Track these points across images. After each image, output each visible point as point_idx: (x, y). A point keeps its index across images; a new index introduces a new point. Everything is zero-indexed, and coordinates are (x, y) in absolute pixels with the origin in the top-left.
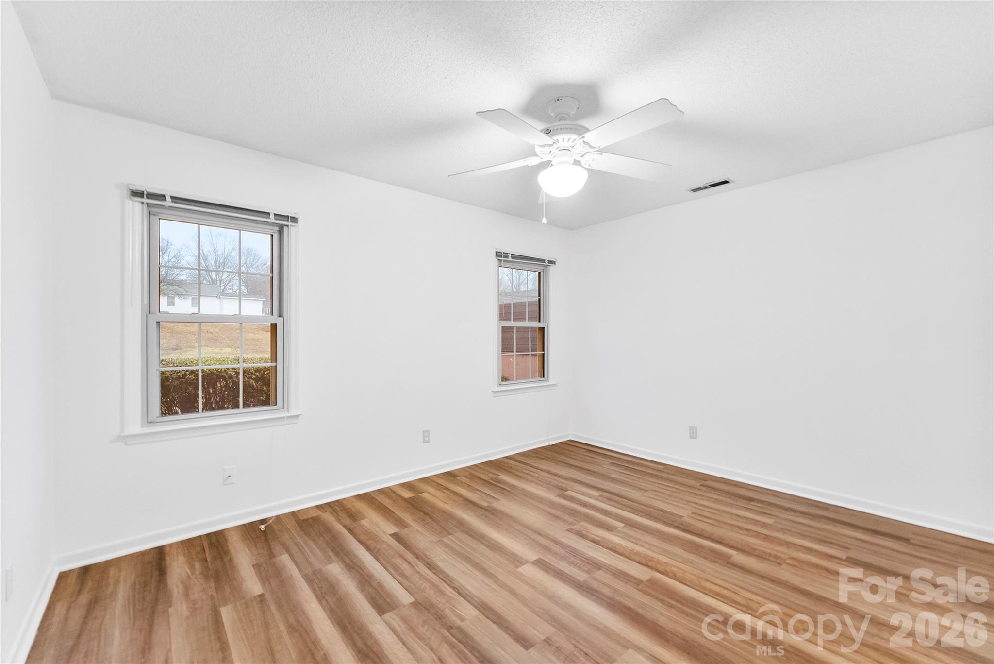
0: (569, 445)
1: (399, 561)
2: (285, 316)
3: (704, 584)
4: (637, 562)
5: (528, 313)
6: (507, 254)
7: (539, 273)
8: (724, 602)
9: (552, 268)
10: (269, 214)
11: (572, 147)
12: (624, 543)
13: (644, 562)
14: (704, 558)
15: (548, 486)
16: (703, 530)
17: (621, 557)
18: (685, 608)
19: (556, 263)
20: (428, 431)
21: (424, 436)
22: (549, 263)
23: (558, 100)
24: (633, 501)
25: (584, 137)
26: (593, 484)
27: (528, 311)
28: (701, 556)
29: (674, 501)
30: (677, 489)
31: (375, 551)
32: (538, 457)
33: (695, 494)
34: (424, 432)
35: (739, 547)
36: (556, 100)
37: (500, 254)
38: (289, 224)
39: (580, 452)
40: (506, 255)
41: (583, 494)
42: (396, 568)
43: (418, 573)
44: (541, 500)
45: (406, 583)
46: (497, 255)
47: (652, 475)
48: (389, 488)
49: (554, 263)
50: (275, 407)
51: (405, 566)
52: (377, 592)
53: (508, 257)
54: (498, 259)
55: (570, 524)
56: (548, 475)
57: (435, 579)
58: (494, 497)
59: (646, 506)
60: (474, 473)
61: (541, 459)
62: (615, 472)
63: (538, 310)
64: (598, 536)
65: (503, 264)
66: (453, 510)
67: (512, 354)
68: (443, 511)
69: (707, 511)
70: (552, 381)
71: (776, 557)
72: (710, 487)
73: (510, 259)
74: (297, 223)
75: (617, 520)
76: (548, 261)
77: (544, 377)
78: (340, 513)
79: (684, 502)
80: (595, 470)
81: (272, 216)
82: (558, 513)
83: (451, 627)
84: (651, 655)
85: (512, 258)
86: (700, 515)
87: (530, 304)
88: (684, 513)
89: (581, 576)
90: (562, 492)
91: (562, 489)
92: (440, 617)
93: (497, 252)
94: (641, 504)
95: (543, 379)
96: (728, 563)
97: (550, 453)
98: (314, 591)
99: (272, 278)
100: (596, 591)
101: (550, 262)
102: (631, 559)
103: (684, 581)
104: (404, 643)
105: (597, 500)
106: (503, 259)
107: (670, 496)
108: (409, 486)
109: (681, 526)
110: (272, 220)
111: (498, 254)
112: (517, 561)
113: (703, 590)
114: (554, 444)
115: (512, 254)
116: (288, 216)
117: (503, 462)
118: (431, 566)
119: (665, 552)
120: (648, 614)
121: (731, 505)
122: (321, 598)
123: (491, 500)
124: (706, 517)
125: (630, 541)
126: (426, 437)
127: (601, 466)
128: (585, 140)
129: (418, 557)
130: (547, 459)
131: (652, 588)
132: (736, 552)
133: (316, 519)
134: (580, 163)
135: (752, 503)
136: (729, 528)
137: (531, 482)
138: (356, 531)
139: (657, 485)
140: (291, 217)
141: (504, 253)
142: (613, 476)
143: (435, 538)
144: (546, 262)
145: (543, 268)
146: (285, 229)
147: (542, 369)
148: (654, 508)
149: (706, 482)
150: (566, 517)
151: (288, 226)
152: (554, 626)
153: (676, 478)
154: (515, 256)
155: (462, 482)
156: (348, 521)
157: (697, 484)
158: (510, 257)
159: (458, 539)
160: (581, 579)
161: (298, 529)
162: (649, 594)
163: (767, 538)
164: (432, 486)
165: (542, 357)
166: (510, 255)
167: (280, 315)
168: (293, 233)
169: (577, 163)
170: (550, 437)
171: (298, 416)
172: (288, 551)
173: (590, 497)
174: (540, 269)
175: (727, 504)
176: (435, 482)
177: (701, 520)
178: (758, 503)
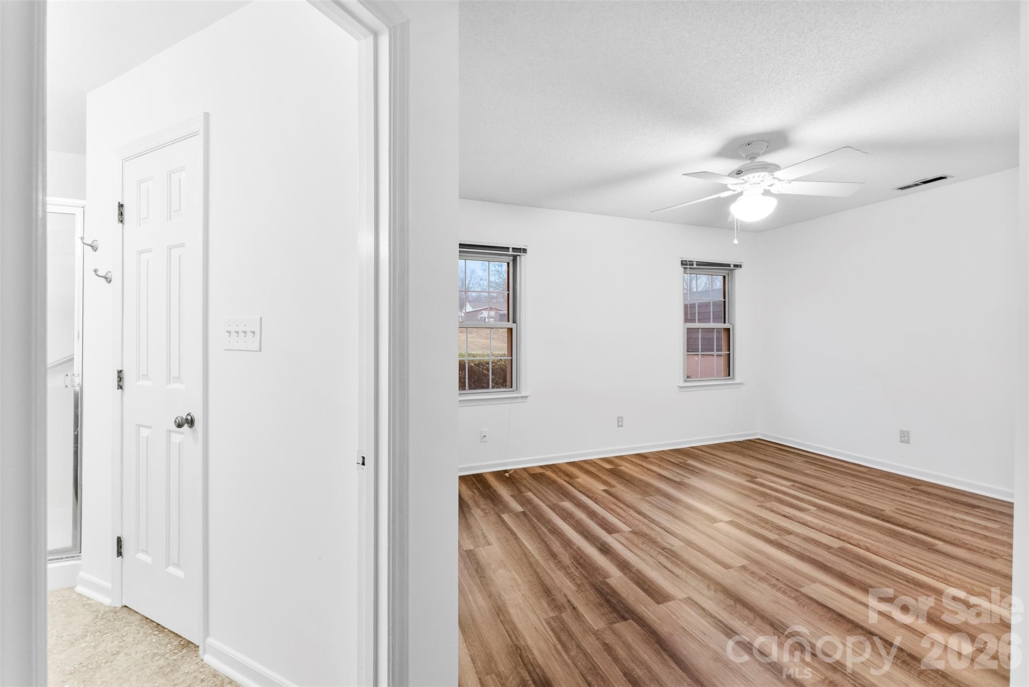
0: (756, 442)
1: (613, 507)
2: (518, 322)
3: (899, 558)
4: (829, 535)
5: (713, 313)
6: (692, 261)
7: (724, 277)
8: (918, 573)
9: (738, 272)
10: (508, 248)
11: (762, 181)
12: (816, 521)
13: (837, 536)
14: (903, 542)
15: (737, 473)
16: (905, 523)
17: (812, 530)
18: (874, 569)
19: (742, 266)
20: (622, 417)
21: (618, 422)
22: (734, 267)
23: (749, 144)
24: (829, 493)
25: (773, 175)
26: (784, 475)
27: (713, 312)
28: (899, 540)
29: (877, 498)
30: (881, 488)
31: (594, 498)
32: (725, 450)
33: (904, 495)
34: (618, 418)
35: (947, 540)
36: (747, 144)
37: (686, 262)
38: (522, 254)
39: (770, 450)
40: (691, 263)
41: (773, 482)
42: (612, 510)
43: (631, 515)
44: (731, 482)
45: (622, 519)
46: (682, 264)
47: (853, 476)
48: (591, 460)
49: (741, 266)
50: (511, 389)
51: (619, 510)
52: (602, 521)
53: (693, 265)
54: (684, 267)
55: (760, 502)
56: (735, 465)
57: (646, 521)
58: (685, 476)
59: (842, 498)
60: (662, 456)
61: (728, 451)
62: (810, 469)
63: (723, 310)
64: (789, 514)
65: (688, 271)
66: (650, 481)
67: (698, 353)
68: (641, 481)
69: (915, 510)
70: (738, 380)
71: (991, 552)
72: (923, 492)
73: (695, 266)
74: (526, 253)
75: (809, 505)
76: (734, 265)
77: (729, 376)
78: (559, 473)
79: (889, 500)
80: (786, 465)
81: (511, 250)
82: (747, 493)
83: (664, 549)
84: (836, 589)
85: (697, 265)
86: (905, 511)
87: (715, 304)
88: (888, 509)
89: (773, 536)
90: (752, 479)
91: (751, 477)
92: (654, 542)
93: (682, 261)
94: (837, 496)
95: (729, 377)
96: (929, 549)
97: (736, 447)
98: (557, 514)
99: (508, 294)
100: (787, 547)
101: (736, 266)
102: (822, 532)
103: (877, 554)
104: (631, 551)
105: (788, 488)
106: (688, 267)
107: (871, 493)
108: (608, 461)
109: (880, 517)
110: (511, 252)
111: (683, 262)
112: (713, 520)
113: (897, 562)
114: (741, 440)
115: (697, 262)
116: (520, 249)
117: (689, 450)
118: (640, 513)
119: (858, 532)
120: (837, 568)
121: (947, 508)
122: (564, 519)
123: (683, 477)
124: (913, 514)
125: (822, 520)
126: (620, 422)
127: (793, 463)
128: (774, 176)
129: (628, 506)
130: (733, 452)
131: (842, 553)
132: (942, 543)
133: (542, 475)
134: (770, 192)
135: (976, 510)
136: (939, 525)
137: (719, 468)
138: (575, 484)
139: (858, 483)
140: (523, 249)
141: (689, 261)
142: (806, 472)
143: (639, 497)
144: (732, 266)
145: (727, 272)
146: (518, 257)
147: (728, 369)
148: (851, 500)
149: (919, 487)
150: (757, 497)
151: (519, 255)
152: (749, 561)
153: (881, 480)
154: (700, 264)
155: (653, 462)
156: (567, 479)
157: (908, 488)
158: (695, 265)
159: (658, 499)
160: (773, 538)
161: (532, 479)
162: (838, 556)
163: (986, 538)
164: (626, 462)
165: (726, 358)
166: (695, 263)
167: (514, 322)
168: (523, 260)
169: (766, 193)
170: (736, 434)
171: (527, 397)
172: (530, 491)
173: (781, 486)
174: (725, 273)
175: (942, 507)
176: (629, 460)
177: (904, 515)
178: (983, 510)
